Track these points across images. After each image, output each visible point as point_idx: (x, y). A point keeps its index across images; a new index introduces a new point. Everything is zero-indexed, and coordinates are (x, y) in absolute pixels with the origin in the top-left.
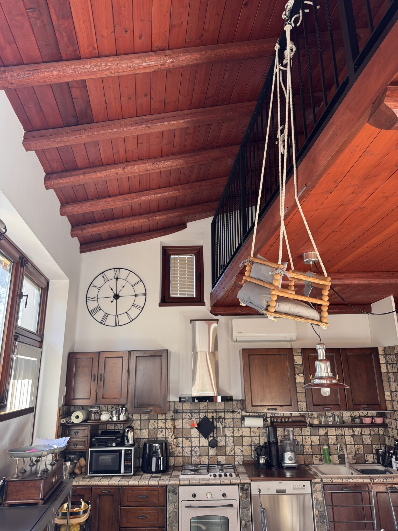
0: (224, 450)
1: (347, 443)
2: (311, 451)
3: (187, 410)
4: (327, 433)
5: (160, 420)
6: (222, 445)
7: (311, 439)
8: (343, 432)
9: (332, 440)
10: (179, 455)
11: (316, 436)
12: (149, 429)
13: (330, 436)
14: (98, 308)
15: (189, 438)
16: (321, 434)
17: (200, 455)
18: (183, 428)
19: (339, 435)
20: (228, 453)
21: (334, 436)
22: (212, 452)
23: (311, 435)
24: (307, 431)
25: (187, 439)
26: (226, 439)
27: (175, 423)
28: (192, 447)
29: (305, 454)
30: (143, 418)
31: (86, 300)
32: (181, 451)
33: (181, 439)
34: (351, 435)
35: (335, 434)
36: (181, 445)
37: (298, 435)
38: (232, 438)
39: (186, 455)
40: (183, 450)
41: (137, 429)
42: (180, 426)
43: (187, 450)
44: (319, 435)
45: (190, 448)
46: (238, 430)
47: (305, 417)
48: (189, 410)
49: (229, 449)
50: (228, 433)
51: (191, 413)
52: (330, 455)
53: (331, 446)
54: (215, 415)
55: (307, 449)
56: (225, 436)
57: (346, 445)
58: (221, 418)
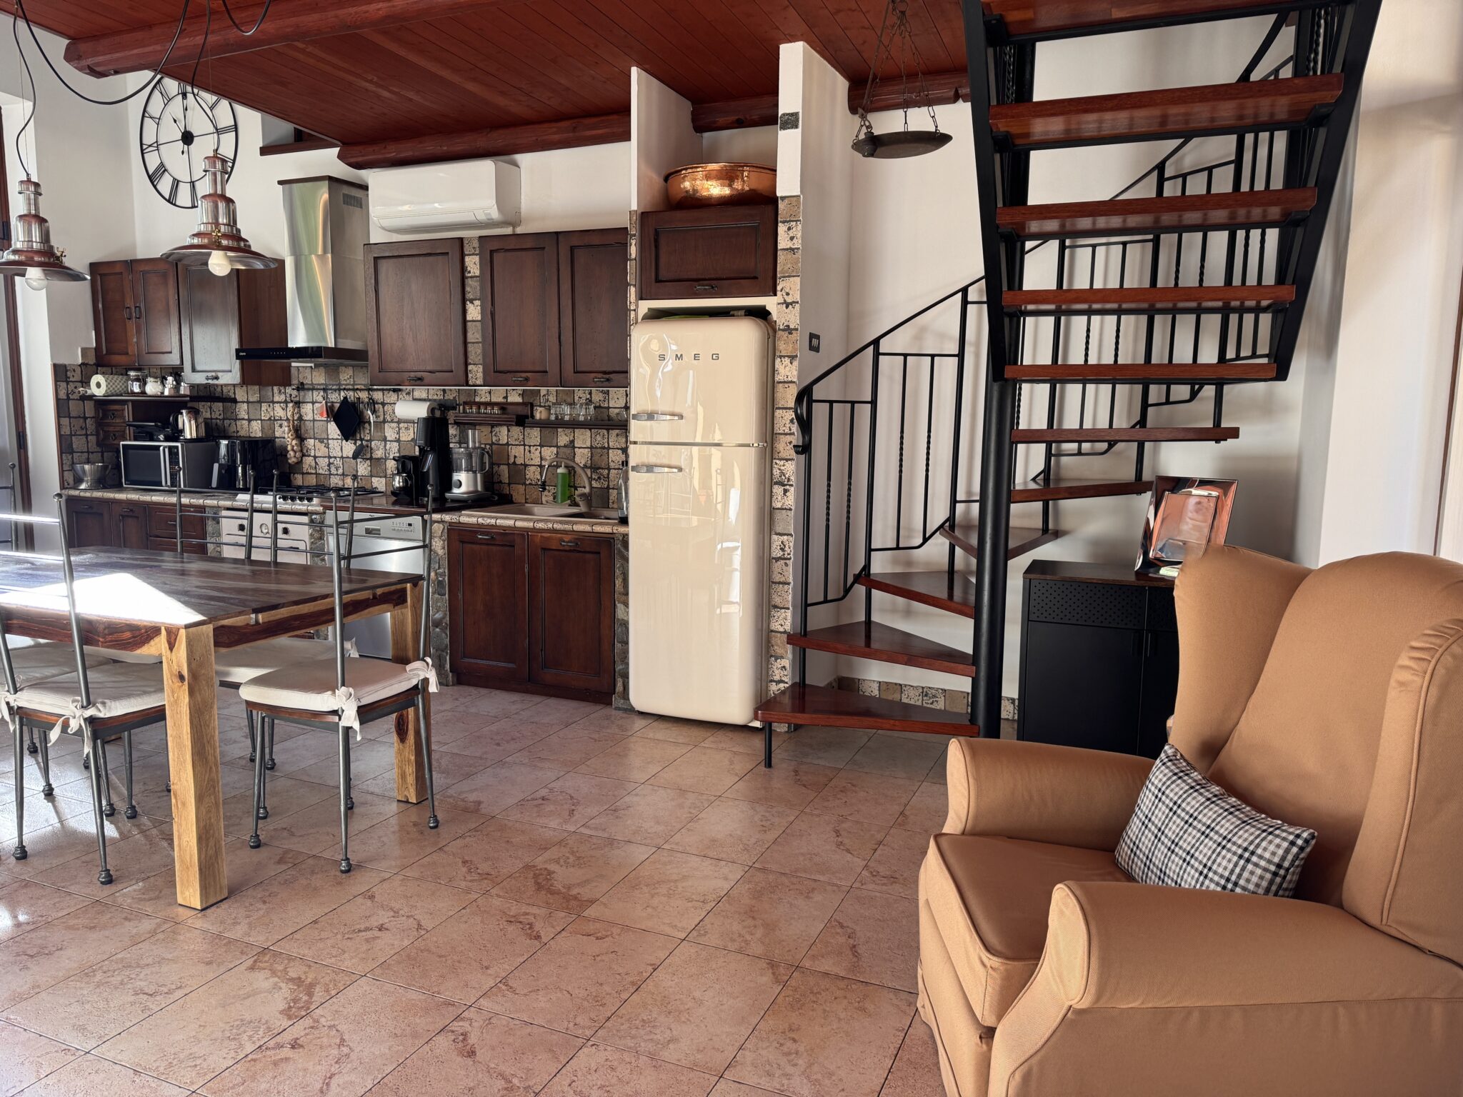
0: (383, 467)
1: (612, 465)
2: (539, 478)
3: (319, 384)
4: (572, 442)
5: (278, 402)
6: (379, 456)
7: (540, 453)
8: (606, 440)
9: (582, 457)
10: (309, 471)
11: (550, 447)
12: (261, 420)
13: (579, 448)
14: (162, 169)
15: (324, 440)
16: (561, 443)
17: (343, 474)
18: (314, 420)
19: (596, 448)
20: (389, 472)
21: (587, 450)
22: (363, 468)
23: (541, 446)
24: (534, 435)
25: (321, 441)
26: (385, 446)
27: (302, 410)
28: (330, 457)
29: (527, 482)
30: (251, 400)
31: (142, 150)
32: (313, 464)
33: (311, 441)
34: (621, 449)
35: (589, 445)
36: (312, 454)
37: (517, 443)
38: (396, 444)
39: (321, 471)
40: (316, 463)
41: (243, 419)
42: (310, 417)
43: (323, 462)
44: (557, 446)
45: (327, 460)
46: (407, 429)
47: (532, 405)
48: (322, 384)
49: (391, 465)
50: (390, 433)
51: (325, 390)
52: (576, 488)
53: (579, 470)
54: (364, 396)
55: (532, 474)
56: (385, 440)
57: (609, 469)
58: (372, 403)
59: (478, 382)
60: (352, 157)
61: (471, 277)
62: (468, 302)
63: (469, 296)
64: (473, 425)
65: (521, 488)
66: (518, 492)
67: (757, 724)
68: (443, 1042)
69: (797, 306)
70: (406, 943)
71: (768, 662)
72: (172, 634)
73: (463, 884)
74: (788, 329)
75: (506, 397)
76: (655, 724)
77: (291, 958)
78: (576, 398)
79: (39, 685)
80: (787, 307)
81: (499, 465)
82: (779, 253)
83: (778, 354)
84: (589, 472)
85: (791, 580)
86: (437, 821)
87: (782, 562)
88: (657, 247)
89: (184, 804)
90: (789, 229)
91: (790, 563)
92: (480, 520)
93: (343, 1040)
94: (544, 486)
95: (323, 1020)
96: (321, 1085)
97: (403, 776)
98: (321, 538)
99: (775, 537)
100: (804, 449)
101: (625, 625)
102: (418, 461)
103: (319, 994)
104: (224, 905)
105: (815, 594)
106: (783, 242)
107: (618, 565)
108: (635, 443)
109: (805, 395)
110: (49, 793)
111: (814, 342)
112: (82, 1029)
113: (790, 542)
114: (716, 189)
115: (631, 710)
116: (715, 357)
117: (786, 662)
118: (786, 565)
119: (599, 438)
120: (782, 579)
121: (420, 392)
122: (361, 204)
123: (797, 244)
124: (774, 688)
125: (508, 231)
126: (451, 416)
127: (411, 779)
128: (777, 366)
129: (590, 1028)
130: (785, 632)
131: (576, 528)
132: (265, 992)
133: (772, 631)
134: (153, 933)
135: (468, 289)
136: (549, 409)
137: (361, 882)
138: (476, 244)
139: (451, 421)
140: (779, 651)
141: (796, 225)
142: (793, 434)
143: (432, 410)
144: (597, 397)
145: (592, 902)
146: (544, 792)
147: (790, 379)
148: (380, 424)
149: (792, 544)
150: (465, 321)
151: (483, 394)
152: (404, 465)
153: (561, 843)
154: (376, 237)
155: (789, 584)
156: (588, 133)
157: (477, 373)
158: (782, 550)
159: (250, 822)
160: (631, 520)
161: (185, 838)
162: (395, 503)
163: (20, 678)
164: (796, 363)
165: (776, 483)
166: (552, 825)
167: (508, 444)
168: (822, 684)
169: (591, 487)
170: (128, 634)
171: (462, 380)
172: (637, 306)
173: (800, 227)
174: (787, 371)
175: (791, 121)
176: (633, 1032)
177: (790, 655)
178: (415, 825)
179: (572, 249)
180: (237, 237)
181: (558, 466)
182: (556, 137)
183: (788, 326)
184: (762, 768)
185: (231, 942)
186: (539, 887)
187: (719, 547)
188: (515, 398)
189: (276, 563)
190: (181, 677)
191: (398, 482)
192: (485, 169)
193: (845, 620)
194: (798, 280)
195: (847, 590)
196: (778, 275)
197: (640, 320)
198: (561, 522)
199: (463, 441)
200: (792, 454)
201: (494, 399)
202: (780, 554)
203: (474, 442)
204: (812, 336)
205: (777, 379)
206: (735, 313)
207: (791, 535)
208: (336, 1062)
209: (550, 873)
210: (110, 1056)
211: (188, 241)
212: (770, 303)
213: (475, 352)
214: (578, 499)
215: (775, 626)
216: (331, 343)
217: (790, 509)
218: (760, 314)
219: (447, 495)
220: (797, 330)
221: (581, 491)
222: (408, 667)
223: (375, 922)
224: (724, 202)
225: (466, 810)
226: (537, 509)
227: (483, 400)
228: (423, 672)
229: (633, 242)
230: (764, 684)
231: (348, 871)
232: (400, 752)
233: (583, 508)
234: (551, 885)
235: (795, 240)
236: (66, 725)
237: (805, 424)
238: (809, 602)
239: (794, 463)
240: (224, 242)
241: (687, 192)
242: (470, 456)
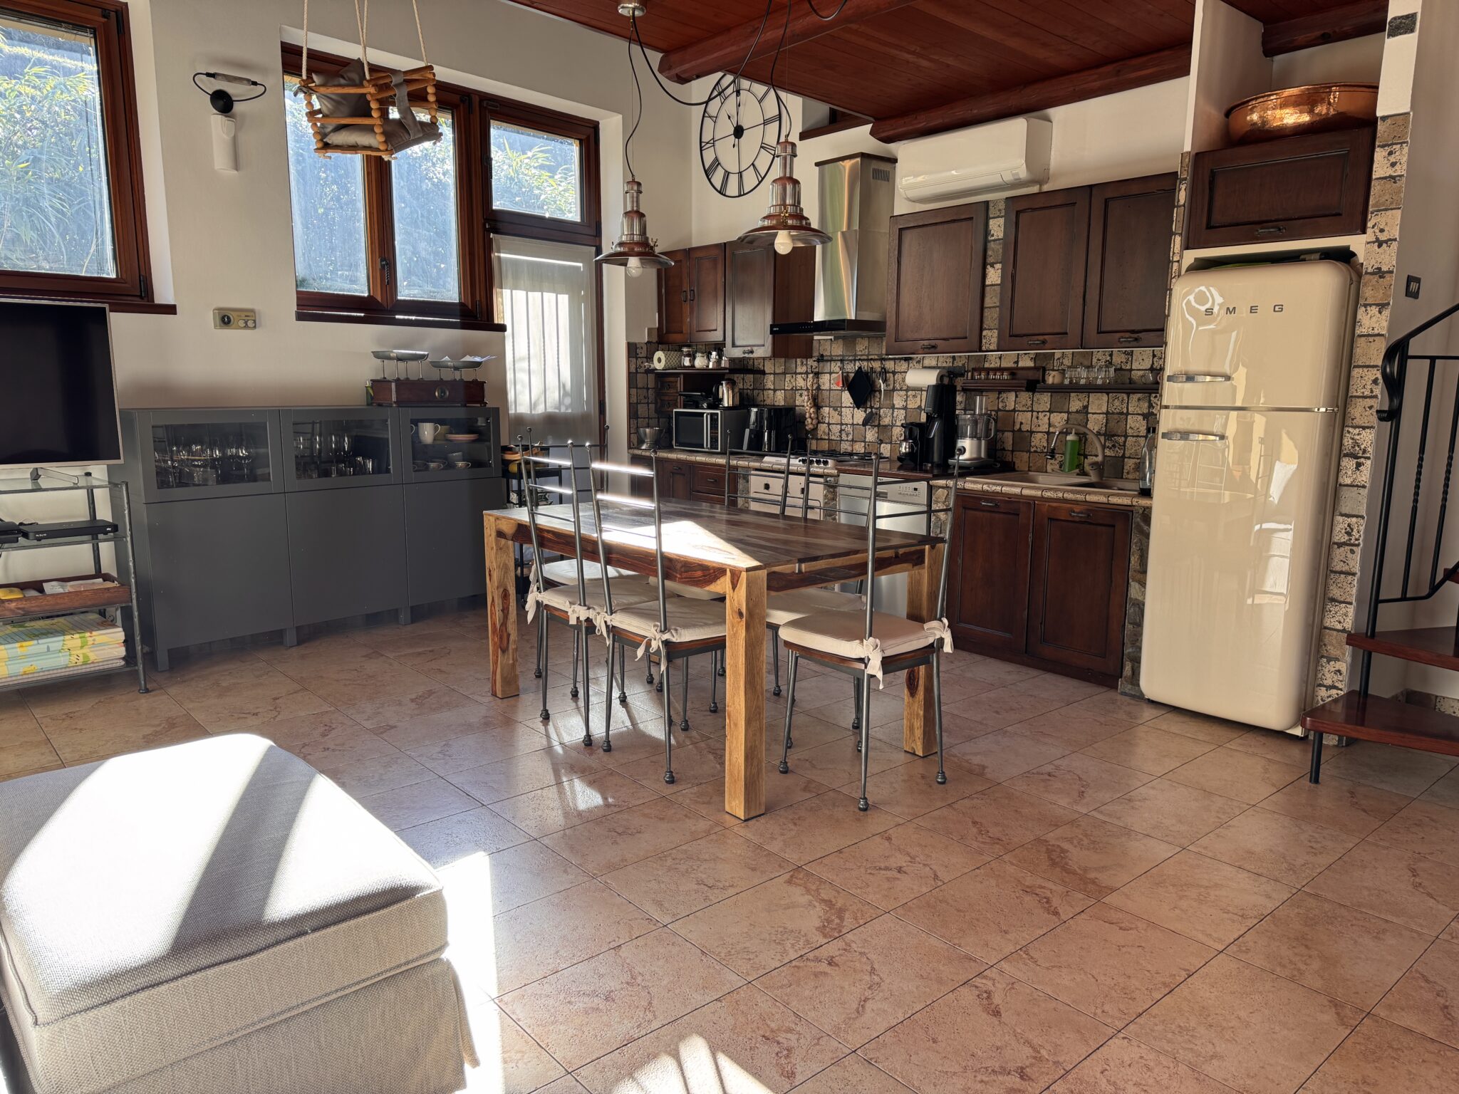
0: (889, 434)
1: (1130, 432)
2: (1045, 445)
3: (837, 355)
4: (1086, 407)
5: (800, 373)
6: (886, 423)
7: (1049, 419)
8: (1125, 405)
9: (1095, 423)
10: (823, 437)
11: (1061, 412)
12: (784, 390)
13: (1093, 414)
14: (716, 163)
15: (838, 408)
16: (1073, 409)
17: (853, 440)
18: (830, 390)
19: (1113, 413)
20: (894, 438)
21: (1102, 416)
22: (871, 435)
23: (1050, 411)
24: (1044, 400)
25: (835, 409)
26: (893, 413)
27: (820, 380)
28: (842, 424)
29: (1032, 450)
30: (777, 371)
31: (701, 147)
32: (827, 430)
33: (826, 409)
34: (1143, 415)
35: (1104, 410)
36: (827, 422)
37: (1025, 409)
38: (903, 412)
39: (833, 438)
40: (829, 429)
41: (770, 389)
42: (827, 385)
43: (836, 429)
44: (1068, 412)
45: (839, 427)
46: (914, 396)
47: (1044, 370)
48: (840, 355)
49: (898, 432)
50: (898, 401)
51: (842, 361)
52: (1086, 457)
53: (1091, 437)
54: (877, 365)
55: (1039, 441)
56: (893, 407)
57: (1126, 436)
58: (884, 372)
59: (992, 348)
60: (883, 132)
61: (994, 240)
62: (988, 267)
63: (990, 260)
64: (980, 392)
65: (1025, 455)
66: (1021, 460)
67: (1298, 731)
68: (967, 995)
69: (1395, 245)
70: (924, 890)
71: (1318, 662)
72: (735, 574)
73: (975, 844)
74: (1379, 273)
75: (1017, 362)
76: (1169, 716)
77: (821, 881)
78: (1095, 360)
79: (627, 609)
80: (1380, 246)
81: (1003, 432)
82: (1373, 183)
83: (1362, 302)
84: (1102, 439)
85: (1357, 569)
86: (944, 777)
87: (1348, 548)
88: (1211, 189)
89: (736, 725)
90: (1390, 153)
91: (1358, 550)
92: (985, 487)
93: (873, 969)
94: (1052, 453)
95: (854, 945)
96: (857, 1006)
97: (911, 729)
98: (834, 499)
99: (1340, 519)
100: (1391, 415)
101: (1140, 606)
102: (925, 428)
103: (848, 922)
104: (762, 820)
105: (1391, 588)
106: (1381, 167)
107: (1135, 540)
108: (1167, 407)
109: (1398, 351)
110: (623, 700)
111: (1412, 287)
112: (659, 904)
113: (1360, 527)
114: (1291, 118)
115: (1140, 697)
116: (1279, 308)
117: (1343, 666)
118: (1352, 552)
119: (1117, 403)
120: (1345, 568)
121: (930, 360)
122: (888, 178)
123: (1400, 170)
124: (1322, 692)
125: (1035, 189)
126: (959, 383)
127: (919, 733)
128: (1359, 317)
129: (1120, 1019)
130: (1344, 631)
131: (1089, 498)
132: (802, 907)
133: (1326, 628)
134: (708, 833)
135: (990, 253)
136: (1063, 372)
137: (877, 822)
138: (1002, 206)
139: (959, 388)
140: (1333, 651)
141: (1401, 148)
142: (1376, 397)
143: (941, 378)
144: (1118, 358)
145: (1113, 890)
146: (1049, 768)
147: (1376, 332)
148: (890, 393)
149: (1362, 528)
150: (983, 286)
151: (993, 360)
152: (911, 431)
153: (1072, 822)
154: (901, 208)
155: (1354, 574)
156: (1133, 75)
157: (991, 338)
158: (1349, 534)
159: (780, 750)
160: (1156, 493)
161: (735, 755)
162: (900, 468)
163: (614, 602)
164: (1386, 313)
165: (1346, 455)
166: (1061, 803)
167: (1014, 410)
168: (1387, 695)
169: (1105, 456)
170: (699, 573)
171: (976, 346)
172: (1181, 257)
173: (1406, 149)
174: (1373, 321)
175: (1405, 25)
176: (1170, 1035)
177: (1348, 658)
178: (923, 777)
179: (1106, 201)
180: (800, 216)
181: (1067, 433)
182: (1097, 84)
183: (1379, 269)
184: (1306, 782)
185: (770, 854)
186: (1054, 864)
187: (1257, 527)
188: (1026, 362)
189: (806, 519)
190: (741, 614)
191: (904, 448)
192: (1017, 127)
193: (1423, 624)
194: (1398, 213)
195: (1434, 588)
196: (1371, 209)
197: (1183, 272)
198: (1072, 492)
199: (969, 407)
200: (1374, 420)
201: (1004, 365)
202: (1345, 538)
203: (981, 408)
204: (1410, 279)
205: (1358, 332)
206: (1307, 257)
207: (1362, 517)
208: (869, 988)
209: (1063, 851)
210: (682, 933)
211: (760, 224)
212: (1356, 243)
213: (991, 317)
214: (1087, 468)
215: (1330, 622)
216: (851, 315)
217: (1364, 487)
218: (1344, 256)
219: (951, 461)
220: (1392, 272)
221: (1091, 459)
222: (926, 626)
223: (893, 863)
224: (1300, 132)
225: (970, 772)
226: (1041, 478)
227: (992, 366)
228: (939, 631)
229: (1183, 187)
230: (1310, 688)
231: (865, 810)
232: (910, 706)
233: (1093, 478)
234: (1067, 864)
235: (1398, 167)
236: (649, 645)
237: (1395, 385)
238: (1381, 598)
239: (1373, 431)
240: (790, 222)
241: (1255, 124)
242: (975, 423)
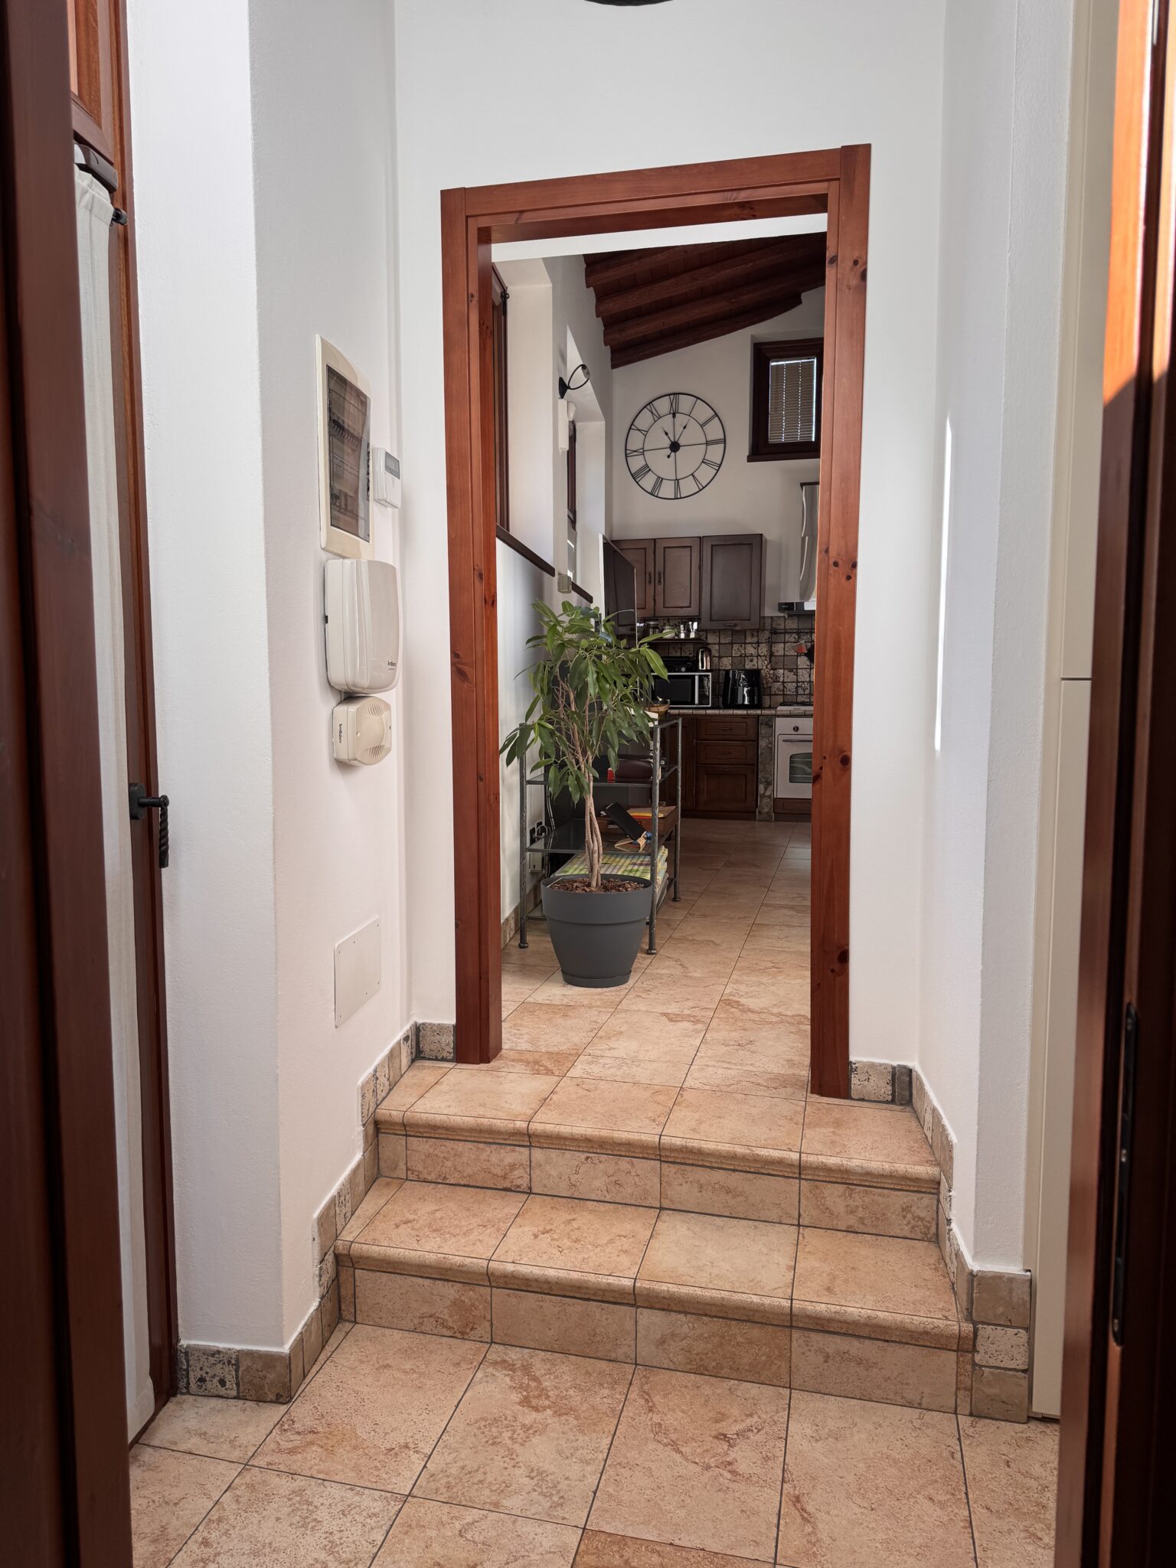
3: (791, 629)
14: (646, 469)
18: (784, 655)
25: (791, 670)
27: (773, 648)
30: (722, 641)
31: (626, 454)
33: (781, 671)
36: (781, 680)
40: (784, 686)
42: (781, 653)
